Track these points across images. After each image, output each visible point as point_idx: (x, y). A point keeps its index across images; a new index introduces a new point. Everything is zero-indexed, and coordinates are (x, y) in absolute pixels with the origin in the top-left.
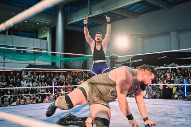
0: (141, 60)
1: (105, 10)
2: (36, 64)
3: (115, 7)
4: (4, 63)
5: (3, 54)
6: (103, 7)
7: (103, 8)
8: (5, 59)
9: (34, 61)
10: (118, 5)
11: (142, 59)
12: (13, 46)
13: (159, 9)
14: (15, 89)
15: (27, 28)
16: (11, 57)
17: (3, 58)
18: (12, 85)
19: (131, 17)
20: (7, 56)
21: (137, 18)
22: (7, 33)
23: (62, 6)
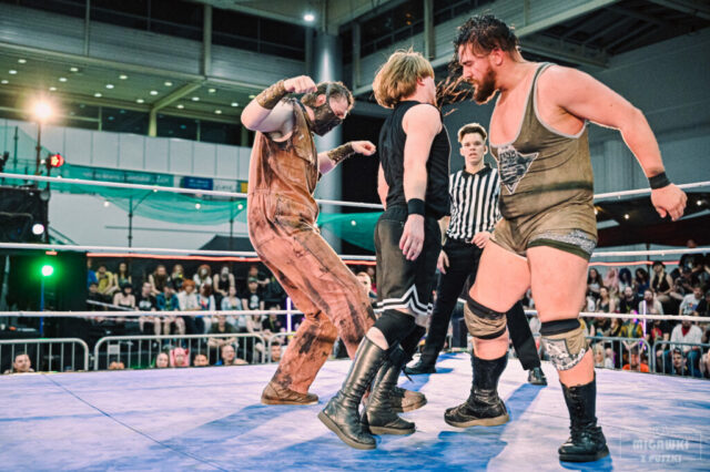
0: (612, 223)
2: (234, 236)
3: (522, 26)
4: (130, 228)
5: (128, 200)
8: (133, 219)
9: (229, 224)
10: (533, 19)
11: (617, 220)
12: (171, 173)
13: (693, 30)
14: (162, 318)
15: (219, 112)
16: (154, 211)
17: (128, 213)
18: (148, 304)
19: (583, 64)
20: (142, 205)
21: (607, 68)
22: (153, 130)
23: (334, 31)
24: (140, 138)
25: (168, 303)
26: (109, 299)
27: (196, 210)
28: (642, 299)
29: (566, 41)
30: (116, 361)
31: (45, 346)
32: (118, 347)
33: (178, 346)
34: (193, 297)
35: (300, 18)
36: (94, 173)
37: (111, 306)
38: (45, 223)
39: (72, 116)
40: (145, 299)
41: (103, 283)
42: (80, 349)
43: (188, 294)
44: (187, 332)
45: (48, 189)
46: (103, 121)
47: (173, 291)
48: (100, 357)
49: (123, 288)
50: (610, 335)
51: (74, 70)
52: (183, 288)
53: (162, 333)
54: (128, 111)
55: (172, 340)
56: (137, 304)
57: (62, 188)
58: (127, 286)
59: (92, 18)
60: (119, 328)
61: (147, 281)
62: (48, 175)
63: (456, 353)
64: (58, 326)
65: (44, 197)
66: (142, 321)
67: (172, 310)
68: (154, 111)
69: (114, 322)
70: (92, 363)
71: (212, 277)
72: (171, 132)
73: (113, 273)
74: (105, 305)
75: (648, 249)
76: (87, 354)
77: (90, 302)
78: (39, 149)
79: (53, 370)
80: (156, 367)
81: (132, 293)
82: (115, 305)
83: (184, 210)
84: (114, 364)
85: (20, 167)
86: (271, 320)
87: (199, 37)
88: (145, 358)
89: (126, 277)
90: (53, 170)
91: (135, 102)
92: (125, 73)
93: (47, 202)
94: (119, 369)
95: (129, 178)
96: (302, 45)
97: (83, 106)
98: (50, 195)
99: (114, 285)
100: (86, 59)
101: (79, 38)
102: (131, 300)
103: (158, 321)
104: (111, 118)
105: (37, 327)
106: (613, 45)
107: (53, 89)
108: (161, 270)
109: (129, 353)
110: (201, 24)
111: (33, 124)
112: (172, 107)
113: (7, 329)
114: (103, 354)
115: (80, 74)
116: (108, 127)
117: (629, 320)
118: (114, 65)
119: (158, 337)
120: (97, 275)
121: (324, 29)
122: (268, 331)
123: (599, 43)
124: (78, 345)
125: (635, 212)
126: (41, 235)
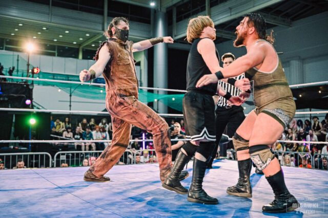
1: (233, 14)
3: (251, 8)
4: (70, 102)
5: (69, 89)
6: (230, 9)
7: (231, 12)
8: (72, 97)
10: (255, 5)
14: (85, 143)
16: (82, 93)
17: (69, 95)
18: (79, 137)
19: (279, 25)
20: (75, 91)
21: (291, 27)
22: (81, 56)
23: (164, 10)
24: (75, 60)
25: (88, 136)
26: (61, 134)
27: (100, 93)
28: (308, 134)
29: (271, 14)
30: (64, 163)
31: (31, 156)
32: (65, 156)
33: (93, 156)
34: (99, 133)
35: (149, 4)
36: (54, 76)
37: (62, 137)
38: (31, 99)
39: (44, 50)
40: (77, 134)
41: (58, 127)
42: (47, 157)
43: (97, 132)
44: (97, 150)
45: (32, 84)
46: (58, 52)
47: (90, 131)
48: (57, 161)
49: (67, 129)
50: (293, 151)
51: (44, 28)
52: (95, 129)
53: (85, 150)
54: (69, 48)
55: (90, 153)
56: (74, 137)
57: (39, 83)
58: (69, 128)
59: (52, 5)
60: (65, 148)
61: (78, 126)
62: (33, 77)
63: (222, 159)
64: (37, 147)
65: (31, 87)
66: (76, 144)
67: (90, 139)
68: (81, 47)
69: (63, 145)
70: (53, 164)
71: (108, 124)
72: (89, 57)
73: (63, 122)
74: (59, 137)
75: (310, 111)
76: (51, 160)
77: (52, 135)
78: (28, 65)
79: (35, 167)
80: (83, 166)
81: (71, 131)
82: (64, 137)
83: (95, 93)
84: (63, 164)
85: (20, 73)
86: (136, 144)
87: (102, 13)
88: (77, 161)
89: (69, 124)
90: (35, 75)
91: (72, 43)
92: (68, 30)
93: (32, 89)
94: (66, 167)
95: (70, 78)
96: (149, 17)
97: (48, 45)
98: (33, 86)
99: (63, 128)
100: (50, 24)
101: (47, 14)
102: (71, 135)
103: (83, 144)
104: (61, 51)
105: (28, 147)
106: (293, 16)
107: (35, 37)
108: (85, 121)
109: (70, 159)
110: (103, 8)
111: (26, 53)
112: (90, 46)
113: (14, 148)
114: (58, 159)
115: (48, 31)
116: (60, 55)
117: (302, 144)
118: (63, 26)
119: (83, 152)
120: (55, 123)
121: (159, 9)
122: (134, 149)
123: (287, 15)
124: (47, 155)
125: (304, 94)
126: (29, 105)
